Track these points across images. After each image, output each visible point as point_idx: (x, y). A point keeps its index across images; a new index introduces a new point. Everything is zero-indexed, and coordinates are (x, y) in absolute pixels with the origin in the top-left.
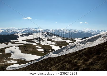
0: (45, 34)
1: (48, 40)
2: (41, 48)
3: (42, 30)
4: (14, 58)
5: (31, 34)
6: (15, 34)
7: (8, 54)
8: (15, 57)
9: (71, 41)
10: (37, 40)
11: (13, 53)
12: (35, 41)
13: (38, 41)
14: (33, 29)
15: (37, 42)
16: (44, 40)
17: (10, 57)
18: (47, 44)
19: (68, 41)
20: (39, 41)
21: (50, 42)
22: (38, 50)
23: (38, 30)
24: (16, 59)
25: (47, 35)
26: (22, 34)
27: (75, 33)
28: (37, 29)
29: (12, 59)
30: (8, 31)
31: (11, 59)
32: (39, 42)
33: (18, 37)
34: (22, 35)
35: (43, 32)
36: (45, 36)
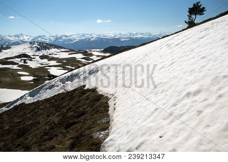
0: (35, 45)
1: (42, 57)
2: (28, 74)
3: (29, 37)
9: (84, 56)
10: (19, 59)
12: (17, 60)
13: (23, 61)
14: (10, 36)
15: (20, 64)
16: (34, 58)
18: (41, 64)
19: (79, 56)
20: (25, 60)
21: (45, 61)
22: (23, 78)
23: (22, 39)
25: (39, 47)
27: (92, 40)
28: (19, 37)
32: (25, 62)
35: (31, 43)
36: (37, 50)
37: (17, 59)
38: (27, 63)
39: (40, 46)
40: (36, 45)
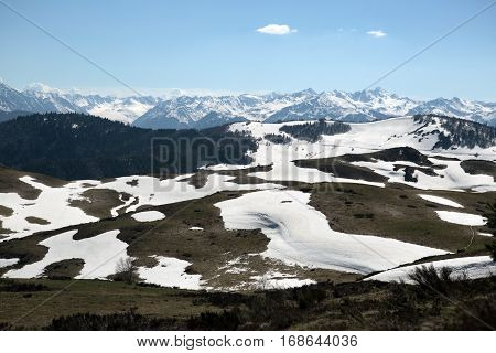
0: (431, 127)
3: (400, 103)
4: (290, 257)
5: (340, 128)
6: (233, 129)
7: (240, 233)
8: (295, 252)
10: (390, 165)
11: (274, 226)
12: (381, 167)
13: (401, 171)
14: (339, 95)
15: (392, 179)
16: (441, 167)
17: (264, 255)
20: (410, 170)
23: (376, 106)
24: (302, 265)
25: (446, 133)
26: (274, 129)
29: (282, 267)
30: (181, 113)
31: (271, 266)
32: (408, 177)
33: (254, 149)
34: (277, 133)
35: (417, 118)
36: (437, 146)
37: (381, 163)
38: (415, 180)
39: (452, 131)
40: (437, 125)
